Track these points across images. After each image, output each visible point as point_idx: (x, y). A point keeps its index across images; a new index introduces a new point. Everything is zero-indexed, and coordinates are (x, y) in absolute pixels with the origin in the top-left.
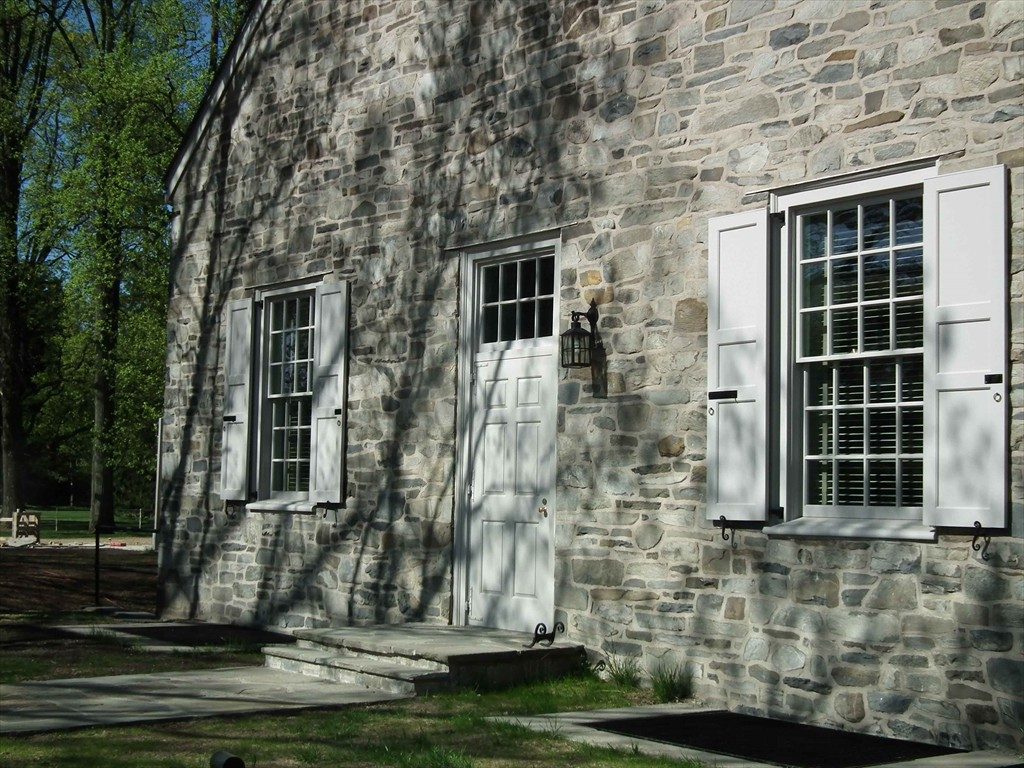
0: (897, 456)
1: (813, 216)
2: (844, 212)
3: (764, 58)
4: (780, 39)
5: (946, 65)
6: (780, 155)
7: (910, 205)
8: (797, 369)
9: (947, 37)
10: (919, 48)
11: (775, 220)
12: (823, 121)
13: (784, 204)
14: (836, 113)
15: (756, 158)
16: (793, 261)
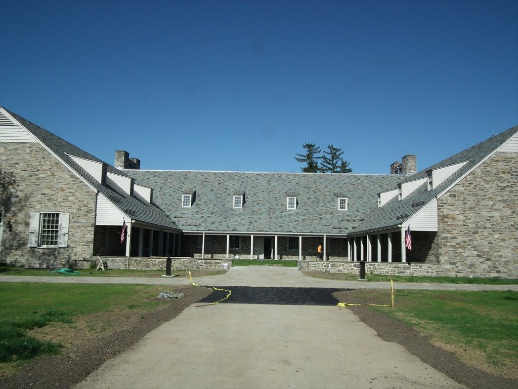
0: (54, 240)
1: (45, 215)
2: (49, 215)
3: (40, 196)
4: (42, 194)
5: (64, 202)
6: (41, 207)
7: (58, 215)
8: (42, 230)
9: (64, 199)
10: (61, 200)
11: (40, 214)
12: (48, 204)
13: (42, 212)
14: (49, 204)
15: (38, 207)
16: (42, 218)
